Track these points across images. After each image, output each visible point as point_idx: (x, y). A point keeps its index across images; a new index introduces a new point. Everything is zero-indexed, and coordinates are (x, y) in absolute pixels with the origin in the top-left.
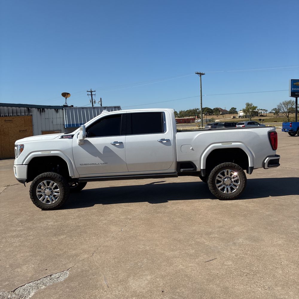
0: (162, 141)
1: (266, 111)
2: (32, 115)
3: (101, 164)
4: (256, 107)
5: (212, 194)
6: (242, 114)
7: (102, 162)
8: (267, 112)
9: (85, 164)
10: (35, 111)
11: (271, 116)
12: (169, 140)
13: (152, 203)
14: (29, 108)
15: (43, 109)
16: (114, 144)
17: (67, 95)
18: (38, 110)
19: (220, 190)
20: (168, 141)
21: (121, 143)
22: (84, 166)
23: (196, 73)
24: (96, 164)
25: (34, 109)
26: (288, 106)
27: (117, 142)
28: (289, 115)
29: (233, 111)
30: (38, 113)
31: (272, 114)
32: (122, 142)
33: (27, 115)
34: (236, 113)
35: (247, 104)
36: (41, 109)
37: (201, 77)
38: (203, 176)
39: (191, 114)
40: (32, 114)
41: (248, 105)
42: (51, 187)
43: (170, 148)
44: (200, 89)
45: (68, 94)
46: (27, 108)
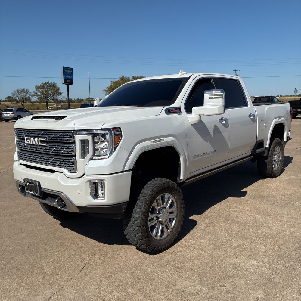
0: (250, 116)
7: (212, 150)
9: (197, 156)
16: (221, 121)
20: (254, 116)
22: (197, 159)
24: (207, 153)
27: (223, 119)
28: (23, 103)
32: (227, 119)
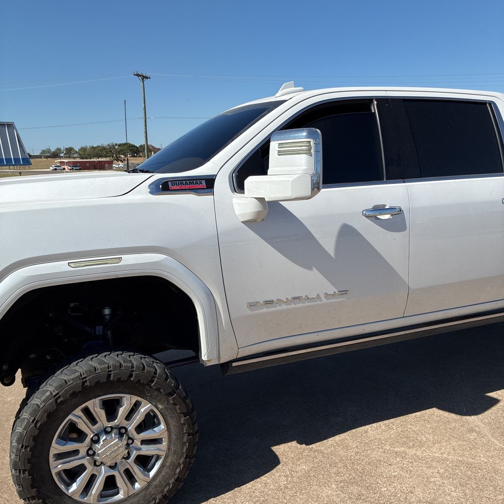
3: (327, 295)
16: (375, 214)
21: (397, 212)
23: (135, 75)
24: (307, 298)
32: (399, 209)
37: (143, 83)
39: (105, 153)
42: (125, 423)
44: (143, 104)
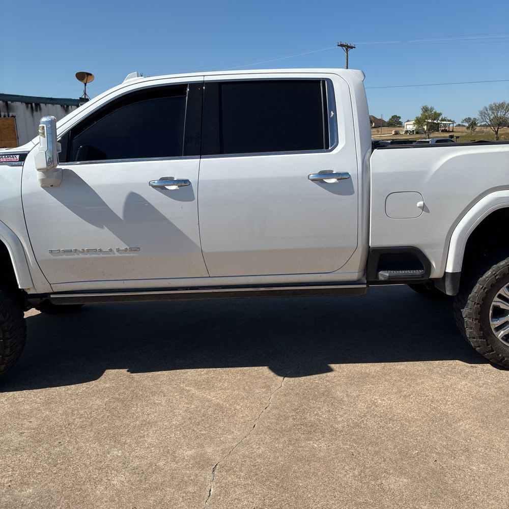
0: (321, 178)
1: (453, 122)
2: (15, 117)
3: (118, 250)
4: (440, 114)
5: (473, 349)
6: (410, 127)
7: (123, 246)
8: (455, 125)
9: (66, 252)
10: (20, 109)
11: (462, 132)
12: (347, 174)
13: (285, 376)
14: (9, 102)
15: (37, 105)
16: (162, 185)
17: (88, 76)
18: (27, 107)
19: (502, 338)
20: (343, 177)
21: (184, 183)
22: (64, 257)
23: (338, 46)
24: (101, 250)
25: (18, 104)
26: (499, 114)
27: (170, 180)
28: (498, 129)
29: (395, 122)
30: (28, 112)
31: (465, 129)
32: (186, 182)
33: (5, 116)
34: (400, 124)
35: (423, 108)
36: (34, 104)
37: (347, 53)
38: (449, 293)
40: (14, 114)
41: (425, 109)
43: (349, 203)
45: (89, 74)
46: (3, 101)
